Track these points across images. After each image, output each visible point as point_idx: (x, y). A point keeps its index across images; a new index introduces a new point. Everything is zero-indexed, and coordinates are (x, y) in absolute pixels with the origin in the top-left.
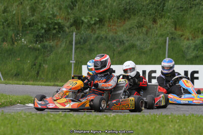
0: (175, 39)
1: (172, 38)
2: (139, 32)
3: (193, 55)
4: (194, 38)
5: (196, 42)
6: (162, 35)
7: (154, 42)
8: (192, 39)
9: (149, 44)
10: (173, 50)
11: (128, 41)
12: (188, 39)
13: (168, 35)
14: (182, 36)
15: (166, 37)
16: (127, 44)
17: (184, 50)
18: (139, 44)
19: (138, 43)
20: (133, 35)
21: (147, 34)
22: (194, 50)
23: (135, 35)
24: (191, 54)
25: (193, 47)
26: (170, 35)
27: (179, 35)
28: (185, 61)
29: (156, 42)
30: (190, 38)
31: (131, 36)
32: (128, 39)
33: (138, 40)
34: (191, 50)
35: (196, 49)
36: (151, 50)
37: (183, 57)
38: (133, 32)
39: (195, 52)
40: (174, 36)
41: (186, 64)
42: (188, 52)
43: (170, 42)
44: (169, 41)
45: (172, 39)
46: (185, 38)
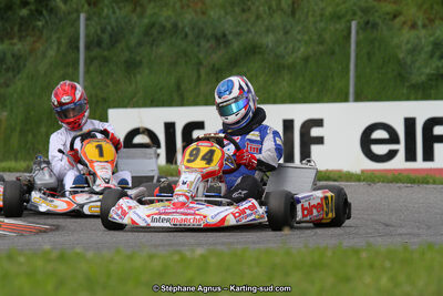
0: (375, 26)
1: (368, 23)
2: (270, 8)
3: (428, 71)
4: (432, 21)
5: (438, 33)
6: (337, 17)
7: (315, 37)
8: (424, 26)
9: (299, 41)
10: (369, 59)
11: (238, 34)
12: (414, 26)
13: (354, 14)
14: (395, 17)
15: (349, 22)
16: (236, 45)
17: (401, 56)
18: (270, 45)
19: (269, 40)
20: (252, 19)
21: (293, 13)
22: (432, 56)
23: (258, 17)
24: (424, 70)
25: (430, 48)
26: (359, 13)
27: (388, 14)
28: (405, 91)
29: (320, 36)
30: (420, 23)
31: (247, 21)
32: (239, 29)
33: (267, 30)
34: (423, 56)
35: (438, 54)
36: (306, 59)
37: (401, 77)
38: (254, 8)
39: (436, 63)
40: (371, 19)
41: (408, 99)
42: (413, 62)
43: (361, 37)
44: (357, 33)
45: (367, 26)
46: (404, 23)
